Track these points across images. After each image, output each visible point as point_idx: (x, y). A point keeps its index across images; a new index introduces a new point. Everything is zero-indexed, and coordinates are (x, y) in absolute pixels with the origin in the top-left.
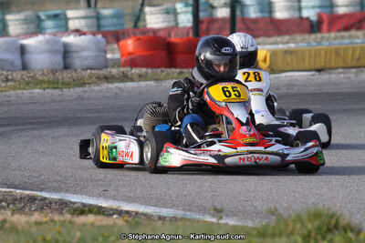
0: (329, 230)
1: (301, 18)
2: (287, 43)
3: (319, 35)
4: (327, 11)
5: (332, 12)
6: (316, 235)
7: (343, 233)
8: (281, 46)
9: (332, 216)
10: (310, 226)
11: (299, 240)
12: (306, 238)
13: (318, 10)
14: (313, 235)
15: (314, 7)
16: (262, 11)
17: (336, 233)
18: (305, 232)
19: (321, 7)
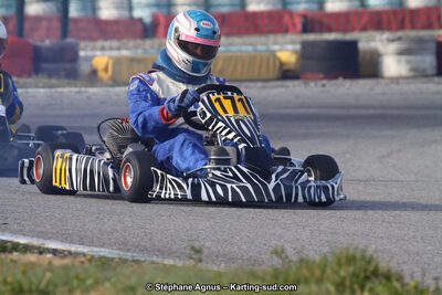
0: (367, 278)
1: (132, 19)
2: (119, 49)
3: (156, 42)
4: (164, 11)
5: (169, 12)
6: (352, 283)
7: (384, 281)
8: (125, 53)
9: (369, 262)
10: (342, 273)
11: (332, 289)
12: (340, 286)
13: (155, 10)
14: (348, 283)
15: (149, 6)
16: (84, 8)
17: (376, 281)
18: (337, 279)
19: (157, 5)
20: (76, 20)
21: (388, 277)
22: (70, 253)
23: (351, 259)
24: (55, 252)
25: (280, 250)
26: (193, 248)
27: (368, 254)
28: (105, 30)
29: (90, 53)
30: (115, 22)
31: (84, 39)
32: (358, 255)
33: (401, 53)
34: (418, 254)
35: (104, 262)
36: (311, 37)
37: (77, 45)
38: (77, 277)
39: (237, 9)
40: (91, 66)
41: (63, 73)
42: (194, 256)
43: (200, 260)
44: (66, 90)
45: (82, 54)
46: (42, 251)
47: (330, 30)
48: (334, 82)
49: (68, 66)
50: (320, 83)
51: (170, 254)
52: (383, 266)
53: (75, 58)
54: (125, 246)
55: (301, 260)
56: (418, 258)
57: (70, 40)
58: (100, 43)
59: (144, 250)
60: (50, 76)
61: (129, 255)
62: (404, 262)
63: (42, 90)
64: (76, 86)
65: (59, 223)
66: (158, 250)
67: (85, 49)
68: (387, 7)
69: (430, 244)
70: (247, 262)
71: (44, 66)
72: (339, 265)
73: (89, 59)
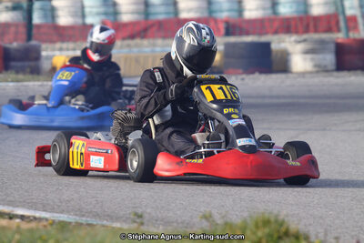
0: (280, 238)
1: (84, 25)
2: (74, 49)
4: (112, 18)
5: (116, 19)
7: (294, 240)
9: (282, 224)
10: (260, 234)
13: (103, 17)
14: (264, 242)
15: (98, 14)
16: (45, 16)
17: (287, 239)
19: (106, 14)
20: (38, 26)
21: (297, 237)
22: (35, 218)
23: (267, 223)
24: (22, 217)
25: (207, 215)
26: (136, 214)
27: (281, 218)
28: (62, 34)
29: (50, 53)
30: (71, 28)
31: (45, 41)
32: (272, 219)
33: (307, 52)
34: (321, 217)
35: (63, 226)
36: (232, 39)
37: (40, 46)
38: (40, 238)
39: (172, 16)
40: (52, 64)
41: (28, 70)
42: (138, 220)
43: (142, 224)
44: (31, 83)
45: (44, 54)
46: (11, 217)
47: (247, 33)
48: (251, 76)
49: (32, 64)
50: (240, 77)
51: (118, 219)
52: (293, 227)
53: (38, 58)
54: (80, 212)
55: (226, 224)
56: (321, 221)
57: (33, 42)
58: (58, 45)
59: (96, 215)
60: (17, 72)
61: (83, 220)
62: (310, 225)
63: (11, 84)
64: (39, 81)
65: (26, 194)
66: (108, 216)
67: (46, 50)
68: (295, 15)
69: (331, 210)
70: (180, 225)
71: (13, 64)
72: (257, 226)
73: (50, 58)
